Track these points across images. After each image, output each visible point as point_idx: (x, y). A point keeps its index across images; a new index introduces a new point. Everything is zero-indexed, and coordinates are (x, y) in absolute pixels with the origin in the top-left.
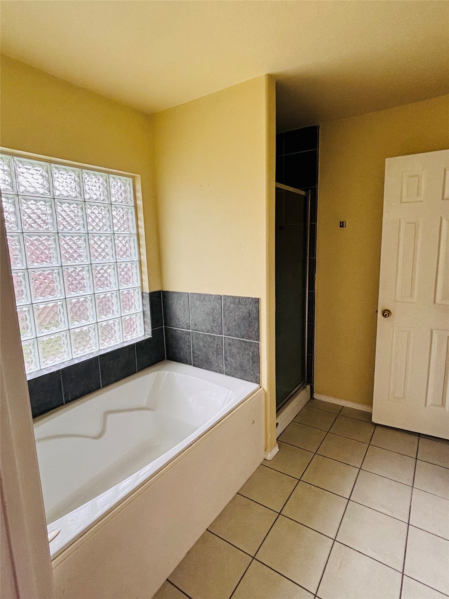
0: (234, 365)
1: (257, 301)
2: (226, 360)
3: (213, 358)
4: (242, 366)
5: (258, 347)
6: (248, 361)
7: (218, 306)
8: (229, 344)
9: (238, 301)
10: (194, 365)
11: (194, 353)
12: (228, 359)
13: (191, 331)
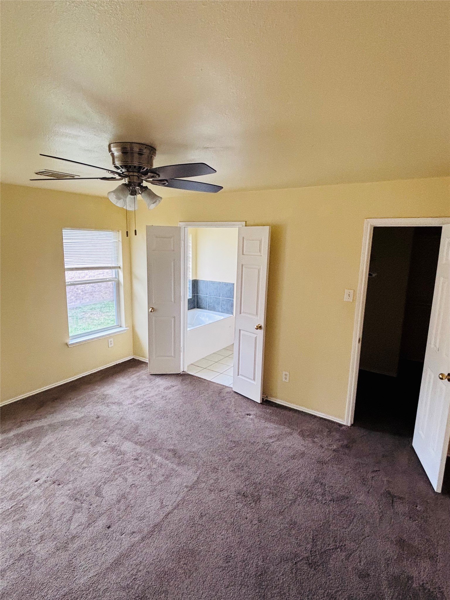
0: (224, 308)
1: (234, 284)
2: (221, 306)
3: (216, 306)
4: (227, 309)
5: (233, 301)
6: (229, 306)
7: (219, 286)
8: (223, 301)
9: (226, 284)
10: (208, 310)
11: (208, 305)
12: (222, 306)
13: (208, 296)
